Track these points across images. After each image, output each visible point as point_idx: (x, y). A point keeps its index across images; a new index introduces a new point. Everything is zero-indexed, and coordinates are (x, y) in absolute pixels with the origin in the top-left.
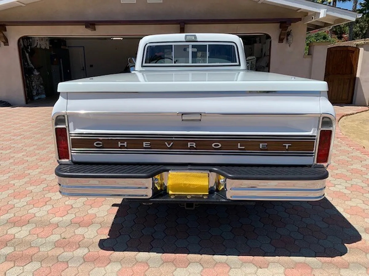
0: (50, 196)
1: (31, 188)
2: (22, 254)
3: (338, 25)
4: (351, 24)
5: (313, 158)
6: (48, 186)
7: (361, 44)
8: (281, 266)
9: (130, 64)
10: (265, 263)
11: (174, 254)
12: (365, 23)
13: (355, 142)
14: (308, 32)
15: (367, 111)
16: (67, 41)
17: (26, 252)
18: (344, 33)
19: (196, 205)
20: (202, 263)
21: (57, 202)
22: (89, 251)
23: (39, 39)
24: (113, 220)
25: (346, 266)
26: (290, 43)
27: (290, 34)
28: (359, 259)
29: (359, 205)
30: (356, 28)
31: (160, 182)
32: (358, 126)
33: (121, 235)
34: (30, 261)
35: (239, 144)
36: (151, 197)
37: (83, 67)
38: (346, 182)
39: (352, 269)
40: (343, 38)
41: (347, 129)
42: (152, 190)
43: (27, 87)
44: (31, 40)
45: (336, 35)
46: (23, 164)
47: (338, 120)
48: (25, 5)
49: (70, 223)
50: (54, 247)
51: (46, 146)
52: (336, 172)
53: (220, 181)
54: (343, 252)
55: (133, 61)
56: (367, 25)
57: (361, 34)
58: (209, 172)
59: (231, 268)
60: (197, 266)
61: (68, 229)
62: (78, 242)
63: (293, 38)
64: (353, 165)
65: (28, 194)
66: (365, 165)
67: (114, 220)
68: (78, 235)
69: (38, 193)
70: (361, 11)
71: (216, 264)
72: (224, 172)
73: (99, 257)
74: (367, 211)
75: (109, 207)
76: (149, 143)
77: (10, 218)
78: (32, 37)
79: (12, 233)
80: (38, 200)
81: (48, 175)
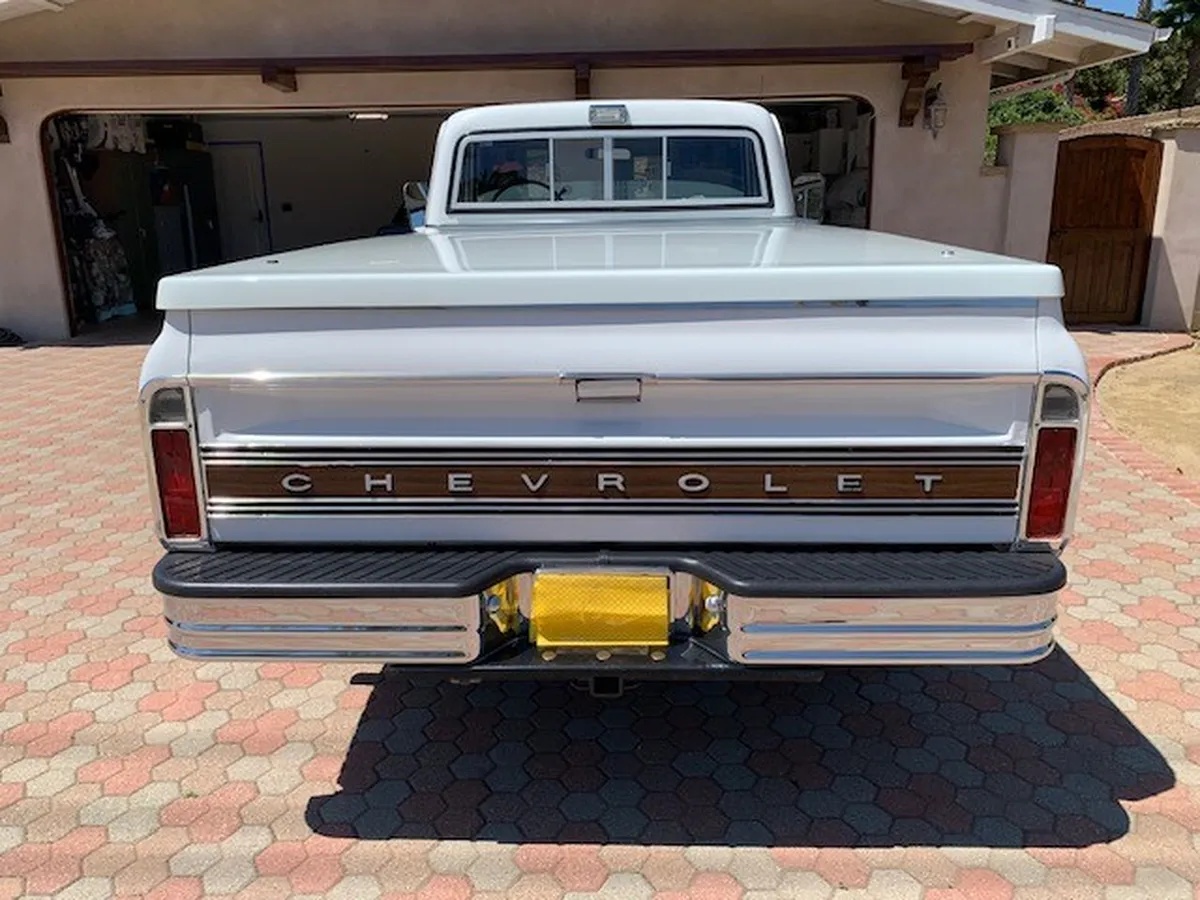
0: (145, 651)
1: (84, 623)
2: (50, 851)
3: (1092, 65)
4: (1133, 63)
5: (1015, 522)
6: (140, 616)
7: (1168, 128)
8: (912, 879)
9: (410, 203)
10: (859, 871)
11: (555, 846)
12: (1181, 58)
13: (1148, 452)
14: (994, 90)
15: (1188, 347)
16: (205, 126)
17: (62, 846)
18: (1112, 91)
19: (627, 683)
20: (649, 872)
21: (170, 672)
22: (274, 840)
23: (113, 121)
24: (354, 732)
25: (1127, 876)
26: (936, 126)
27: (935, 98)
28: (1168, 852)
29: (1164, 666)
30: (1149, 74)
31: (505, 606)
32: (1159, 399)
33: (379, 779)
34: (77, 876)
35: (768, 477)
36: (477, 659)
37: (260, 212)
38: (1123, 589)
39: (1147, 888)
40: (1108, 106)
41: (1123, 412)
42: (478, 636)
43: (75, 280)
44: (83, 124)
45: (1084, 96)
46: (59, 539)
47: (1095, 380)
48: (61, 9)
49: (213, 743)
50: (158, 825)
51: (134, 478)
52: (1091, 554)
53: (707, 601)
54: (1114, 828)
55: (419, 191)
56: (1187, 63)
57: (1166, 92)
58: (668, 572)
59: (746, 890)
60: (634, 883)
61: (203, 761)
62: (237, 806)
63: (946, 110)
64: (1145, 531)
65: (71, 644)
66: (1183, 529)
67: (357, 731)
68: (238, 782)
69: (104, 639)
70: (1166, 20)
71: (697, 874)
72: (718, 572)
73: (307, 857)
74: (1191, 685)
75: (342, 684)
76: (469, 476)
77: (9, 730)
78: (86, 116)
79: (18, 780)
80: (105, 666)
81: (139, 577)
